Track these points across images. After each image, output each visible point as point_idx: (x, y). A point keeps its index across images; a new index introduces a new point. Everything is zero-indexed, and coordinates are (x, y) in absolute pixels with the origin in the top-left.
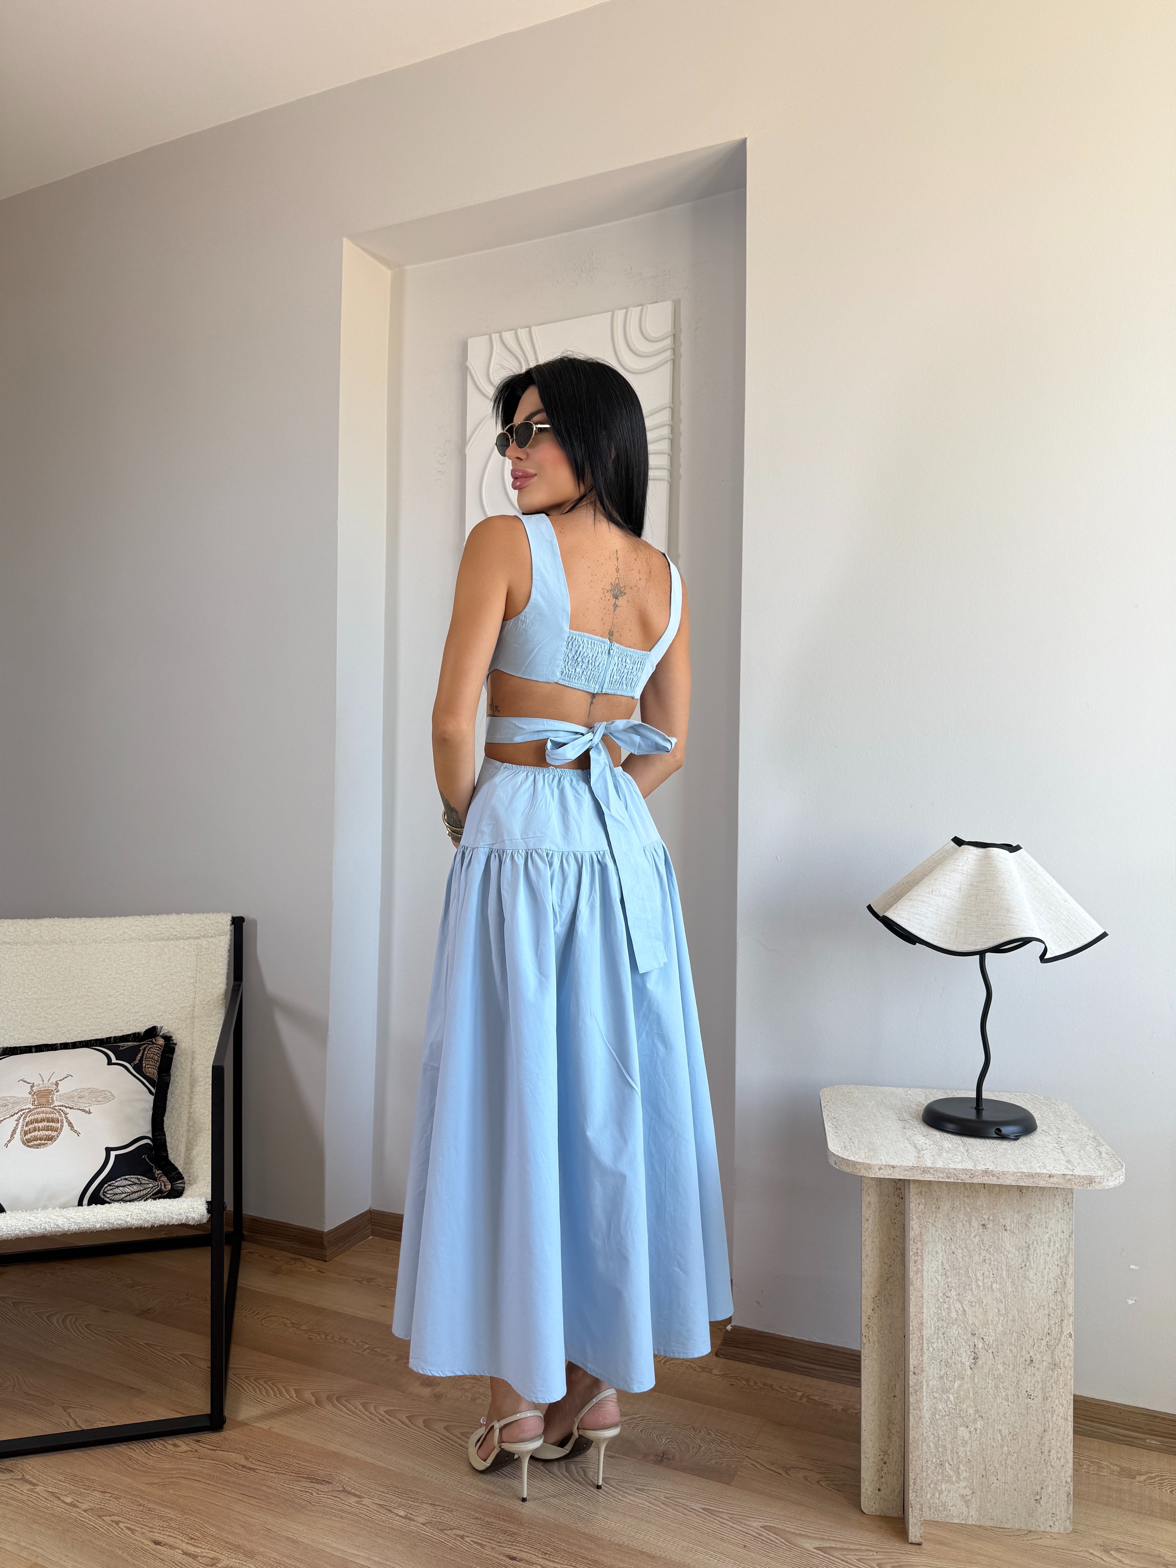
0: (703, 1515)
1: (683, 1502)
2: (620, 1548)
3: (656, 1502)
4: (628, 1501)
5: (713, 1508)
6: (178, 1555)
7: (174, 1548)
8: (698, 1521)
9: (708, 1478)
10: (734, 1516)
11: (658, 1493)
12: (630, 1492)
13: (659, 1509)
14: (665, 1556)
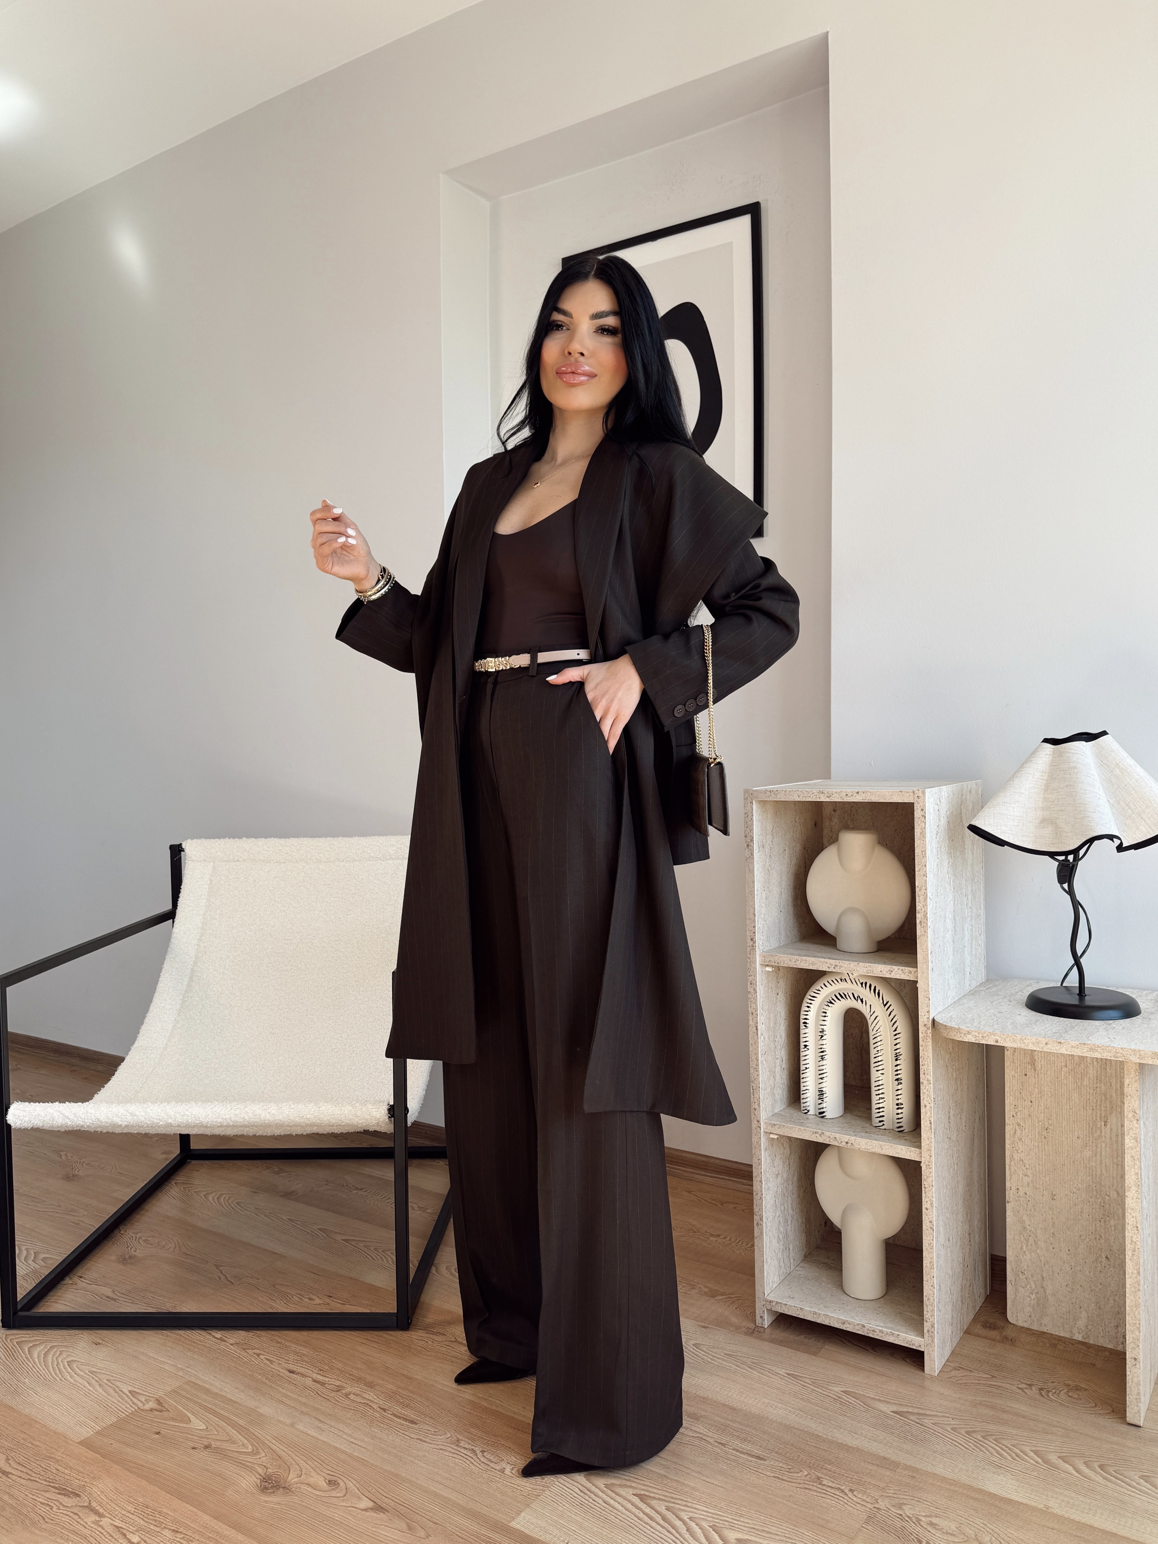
0: (786, 1378)
1: (769, 1367)
2: (704, 1400)
3: (743, 1366)
4: (717, 1363)
5: (797, 1374)
6: (309, 1382)
7: (306, 1376)
8: (782, 1383)
9: (796, 1349)
10: (816, 1381)
11: (746, 1359)
12: (719, 1356)
13: (745, 1371)
14: (746, 1409)
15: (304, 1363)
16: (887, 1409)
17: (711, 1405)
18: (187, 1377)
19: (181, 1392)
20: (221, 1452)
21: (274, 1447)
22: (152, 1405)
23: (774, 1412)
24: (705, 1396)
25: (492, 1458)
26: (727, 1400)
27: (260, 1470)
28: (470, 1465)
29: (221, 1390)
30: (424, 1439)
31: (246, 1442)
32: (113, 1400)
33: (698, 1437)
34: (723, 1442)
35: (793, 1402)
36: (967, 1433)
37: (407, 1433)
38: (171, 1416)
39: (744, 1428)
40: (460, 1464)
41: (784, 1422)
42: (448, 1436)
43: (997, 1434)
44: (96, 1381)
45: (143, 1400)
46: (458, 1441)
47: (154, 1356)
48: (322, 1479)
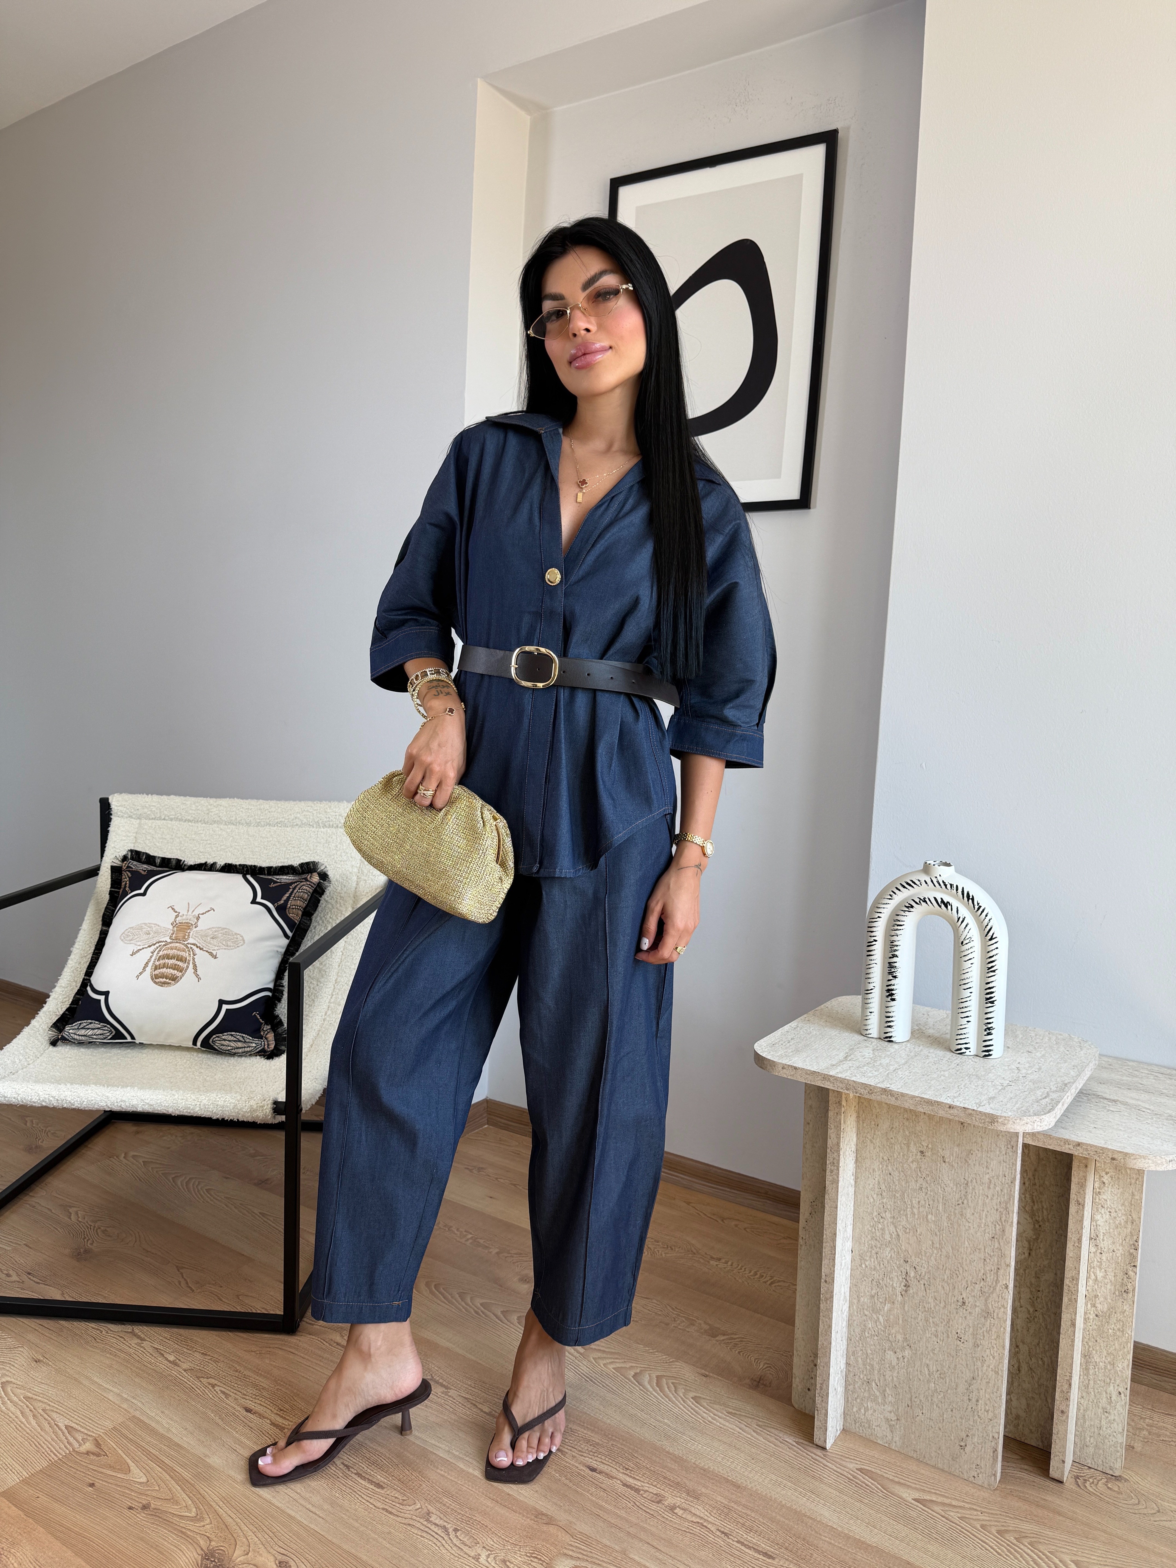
3: (747, 1429)
4: (719, 1424)
8: (790, 1454)
11: (750, 1420)
12: (721, 1414)
13: (749, 1436)
14: (752, 1488)
15: (263, 1400)
16: (908, 1495)
17: (712, 1479)
18: (131, 1411)
19: (124, 1431)
20: (160, 1515)
21: (221, 1511)
22: (88, 1446)
23: (784, 1492)
24: (706, 1467)
25: (465, 1540)
26: (730, 1474)
27: (202, 1543)
28: (441, 1548)
29: (169, 1430)
30: (390, 1509)
31: (190, 1502)
32: (46, 1437)
33: (698, 1523)
34: (726, 1531)
35: (803, 1481)
36: (999, 1532)
37: (371, 1501)
38: (109, 1462)
39: (749, 1512)
40: (429, 1547)
41: (794, 1507)
42: (418, 1507)
43: (1032, 1535)
44: (30, 1410)
45: (80, 1438)
46: (429, 1513)
47: (97, 1381)
48: (272, 1559)
